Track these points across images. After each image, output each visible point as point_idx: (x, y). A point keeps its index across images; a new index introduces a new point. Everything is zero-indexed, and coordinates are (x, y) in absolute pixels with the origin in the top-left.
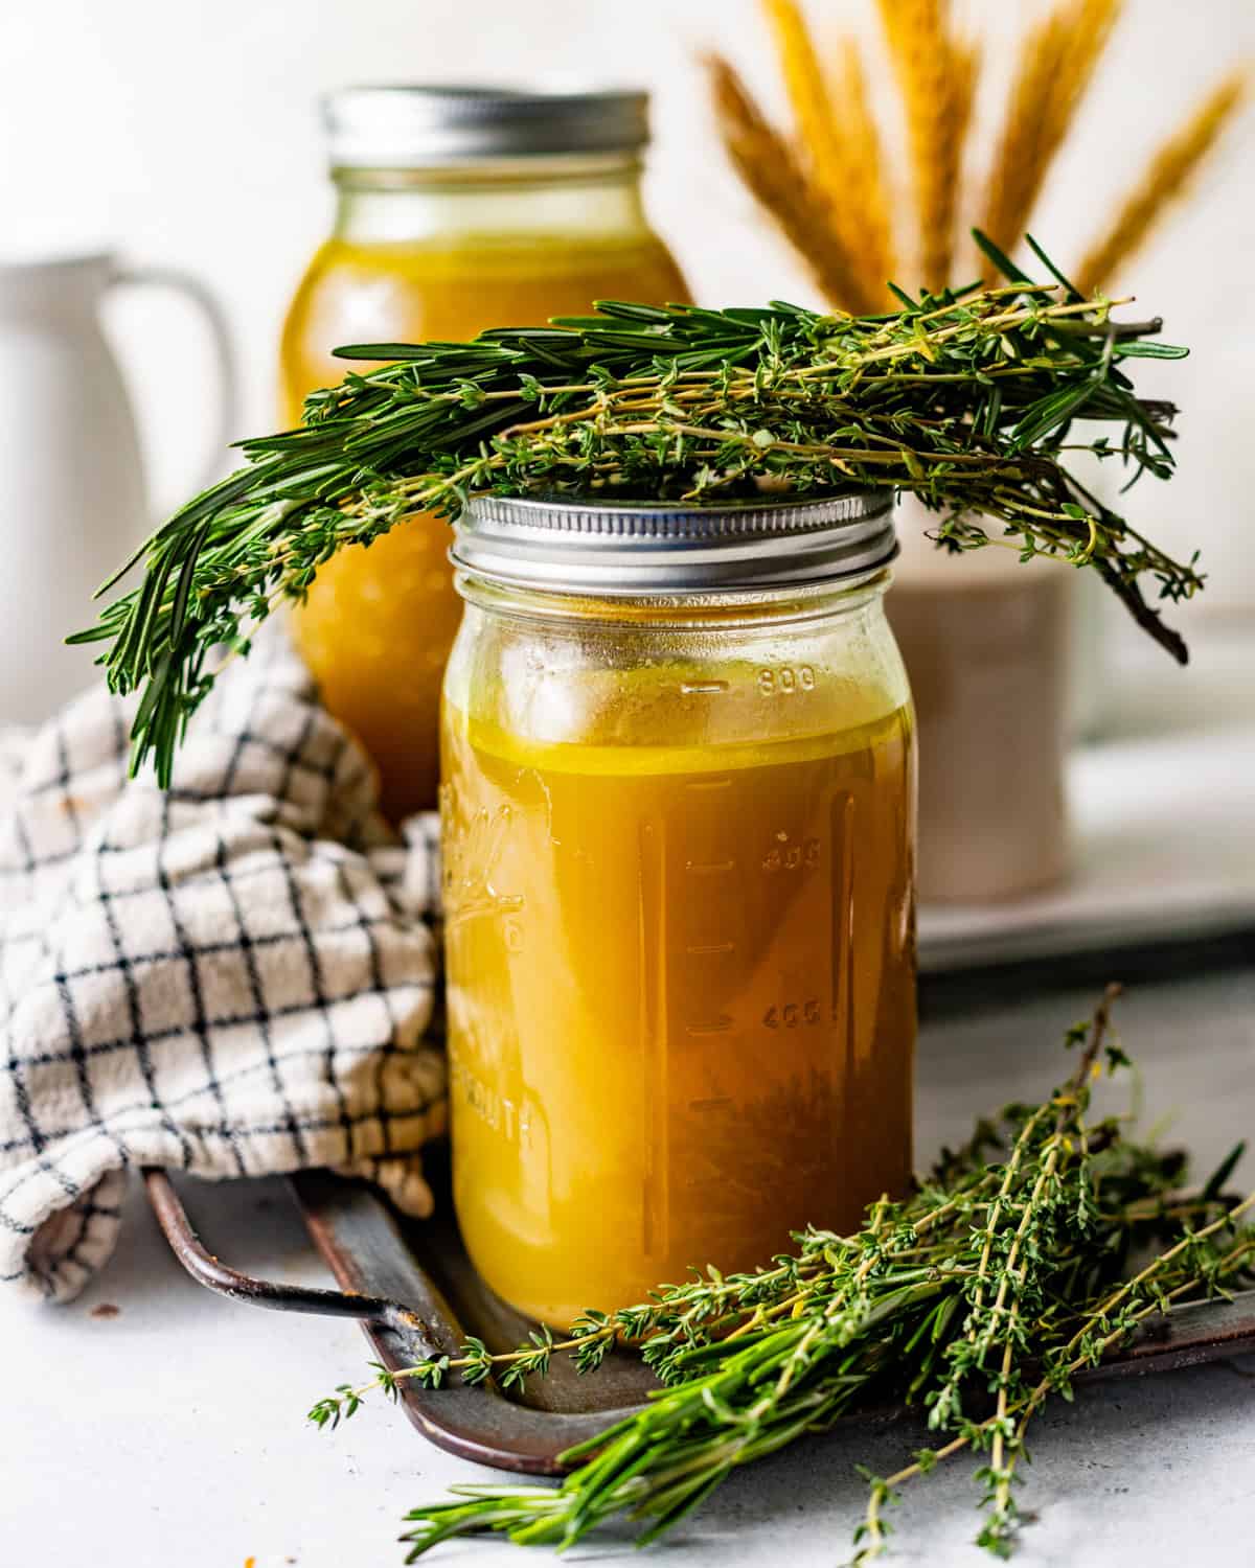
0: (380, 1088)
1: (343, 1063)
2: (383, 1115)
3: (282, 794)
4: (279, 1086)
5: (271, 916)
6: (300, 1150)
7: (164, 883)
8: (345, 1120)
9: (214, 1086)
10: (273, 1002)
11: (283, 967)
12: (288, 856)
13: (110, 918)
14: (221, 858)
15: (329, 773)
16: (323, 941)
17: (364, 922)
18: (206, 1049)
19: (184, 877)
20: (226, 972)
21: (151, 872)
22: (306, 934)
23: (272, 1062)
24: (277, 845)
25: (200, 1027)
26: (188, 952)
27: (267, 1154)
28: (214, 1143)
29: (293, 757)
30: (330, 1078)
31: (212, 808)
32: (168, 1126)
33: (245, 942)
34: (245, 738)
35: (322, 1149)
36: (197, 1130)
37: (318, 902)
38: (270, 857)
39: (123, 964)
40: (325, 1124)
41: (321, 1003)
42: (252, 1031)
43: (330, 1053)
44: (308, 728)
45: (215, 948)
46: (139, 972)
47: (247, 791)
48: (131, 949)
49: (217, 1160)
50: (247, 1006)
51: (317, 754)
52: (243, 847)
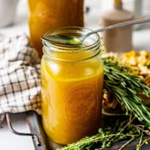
0: (36, 99)
1: (31, 97)
2: (37, 103)
3: (24, 60)
4: (23, 100)
5: (22, 78)
6: (26, 109)
7: (8, 74)
8: (31, 104)
9: (15, 100)
10: (23, 88)
11: (24, 85)
12: (25, 69)
13: (2, 80)
14: (16, 71)
15: (31, 55)
16: (29, 81)
17: (34, 78)
18: (14, 95)
19: (11, 73)
20: (16, 86)
21: (7, 73)
22: (26, 80)
23: (22, 97)
24: (23, 68)
25: (13, 92)
26: (11, 83)
27: (21, 110)
28: (15, 108)
29: (26, 54)
30: (29, 99)
31: (15, 62)
32: (9, 107)
33: (19, 82)
34: (19, 53)
35: (28, 108)
36: (13, 107)
37: (28, 76)
38: (22, 70)
39: (3, 85)
40: (29, 105)
41: (29, 88)
42: (20, 93)
43: (29, 96)
44: (28, 50)
45: (15, 83)
46: (5, 86)
47: (19, 60)
48: (4, 83)
49: (15, 111)
50: (19, 89)
51: (29, 53)
52: (18, 69)
